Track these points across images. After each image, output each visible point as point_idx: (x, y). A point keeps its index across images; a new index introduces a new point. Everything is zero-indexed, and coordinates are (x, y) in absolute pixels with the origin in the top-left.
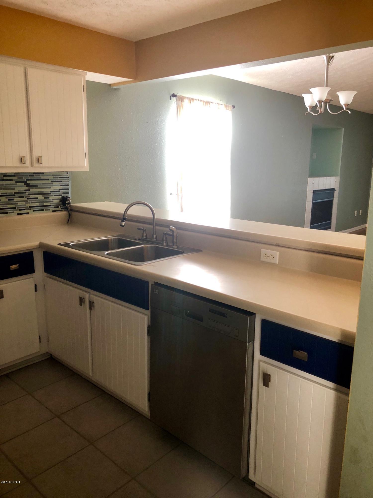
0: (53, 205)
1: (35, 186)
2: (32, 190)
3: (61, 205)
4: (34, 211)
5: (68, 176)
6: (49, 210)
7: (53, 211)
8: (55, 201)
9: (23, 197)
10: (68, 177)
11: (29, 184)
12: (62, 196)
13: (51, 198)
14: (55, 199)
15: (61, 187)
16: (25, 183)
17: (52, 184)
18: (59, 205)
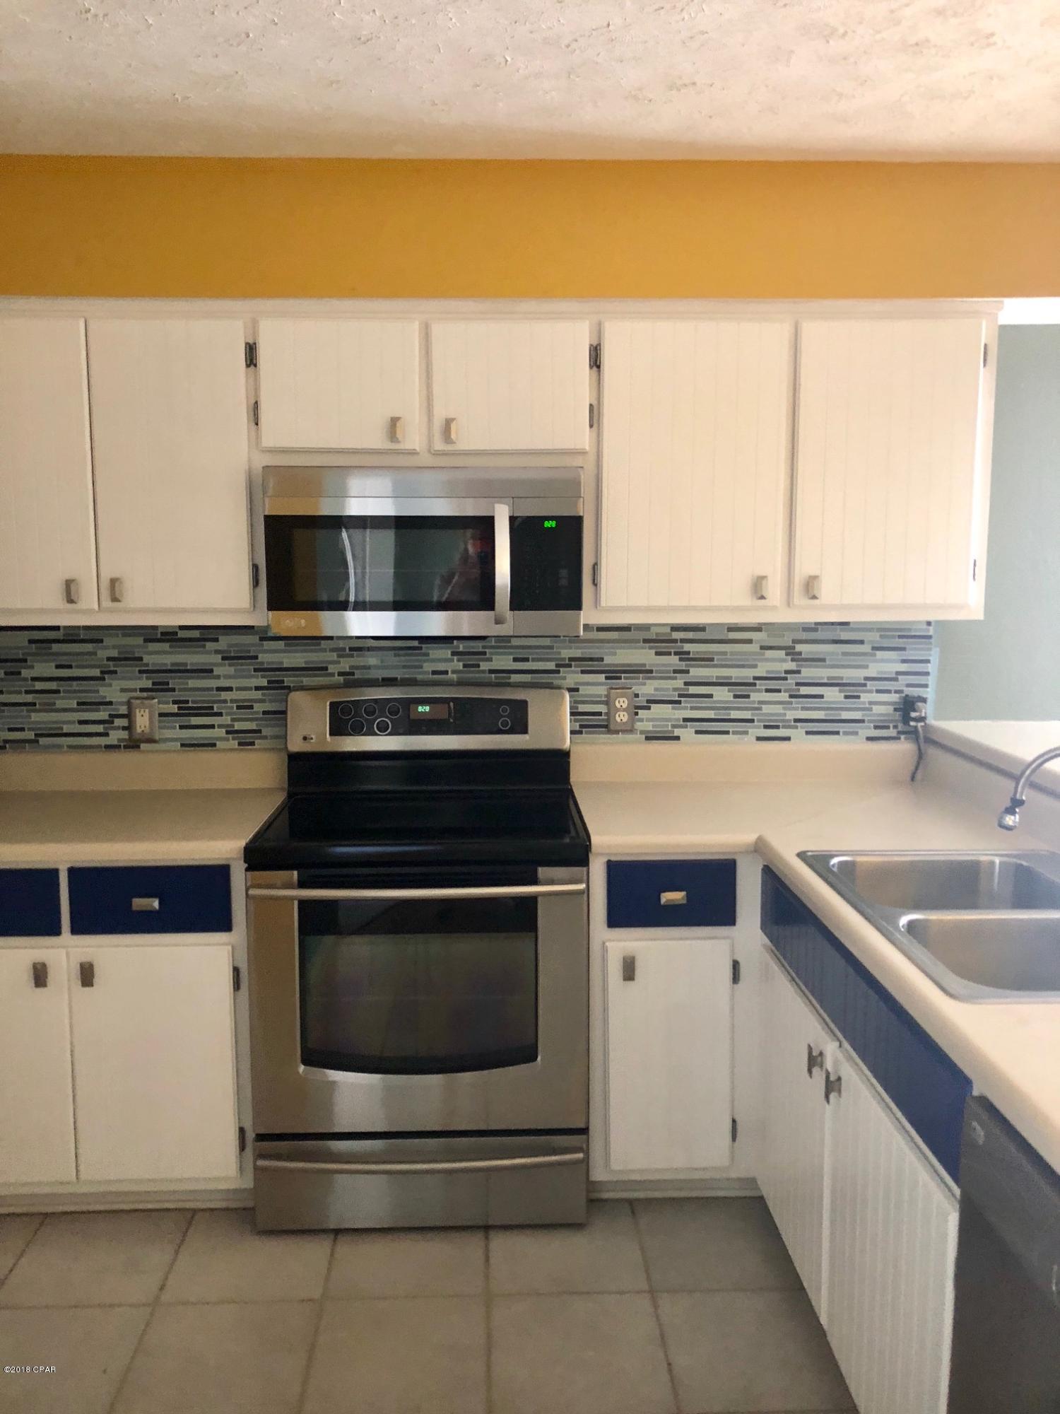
0: (870, 721)
1: (819, 660)
2: (808, 673)
3: (896, 721)
4: (808, 733)
5: (930, 634)
6: (856, 733)
7: (869, 739)
8: (877, 709)
9: (779, 691)
10: (930, 637)
11: (800, 653)
12: (904, 695)
13: (865, 698)
14: (881, 704)
15: (904, 667)
16: (791, 652)
17: (875, 655)
18: (892, 721)
